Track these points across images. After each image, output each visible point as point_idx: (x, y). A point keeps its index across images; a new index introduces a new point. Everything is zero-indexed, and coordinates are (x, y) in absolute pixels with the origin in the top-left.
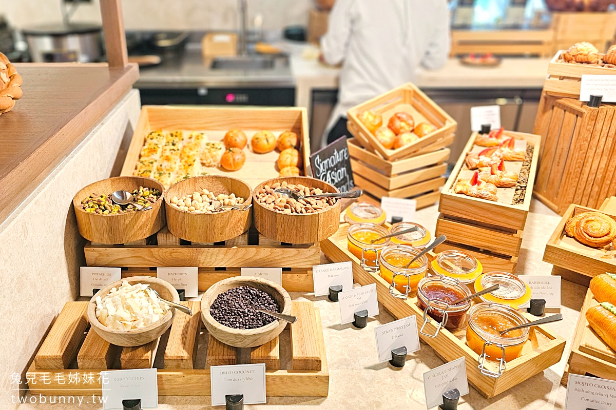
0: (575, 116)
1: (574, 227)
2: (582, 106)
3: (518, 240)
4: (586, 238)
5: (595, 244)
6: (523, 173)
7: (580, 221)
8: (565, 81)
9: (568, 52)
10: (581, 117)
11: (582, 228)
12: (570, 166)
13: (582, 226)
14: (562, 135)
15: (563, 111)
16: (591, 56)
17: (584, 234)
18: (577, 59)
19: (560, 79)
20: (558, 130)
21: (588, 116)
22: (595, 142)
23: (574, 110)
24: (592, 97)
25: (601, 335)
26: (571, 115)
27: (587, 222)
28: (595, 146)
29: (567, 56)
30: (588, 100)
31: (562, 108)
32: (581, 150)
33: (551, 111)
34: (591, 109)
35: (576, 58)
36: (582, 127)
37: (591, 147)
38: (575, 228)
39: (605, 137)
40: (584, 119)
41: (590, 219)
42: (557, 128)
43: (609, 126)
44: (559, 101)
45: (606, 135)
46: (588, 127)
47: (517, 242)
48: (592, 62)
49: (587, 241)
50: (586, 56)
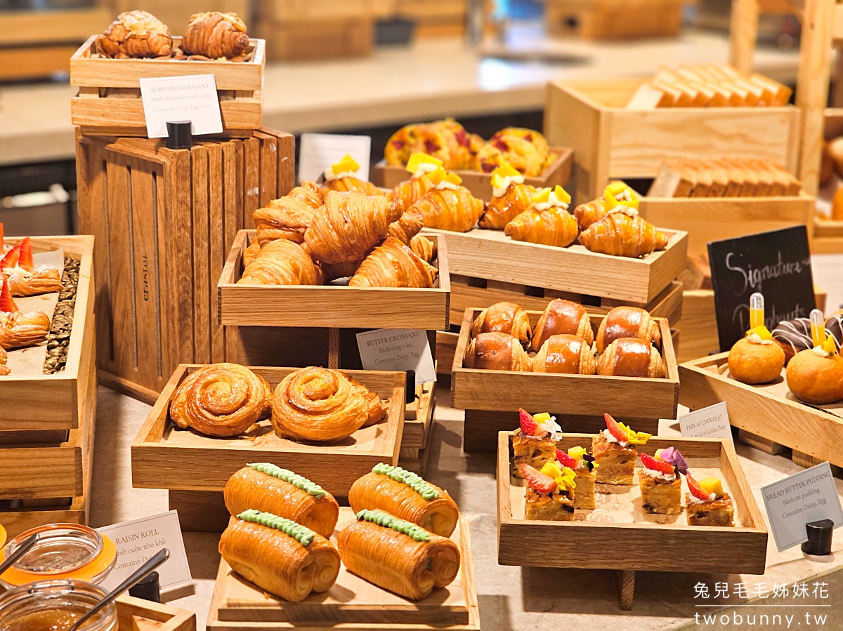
0: (151, 176)
1: (183, 403)
2: (157, 152)
3: (73, 453)
4: (209, 420)
5: (227, 429)
6: (62, 314)
7: (192, 388)
8: (112, 99)
9: (106, 35)
10: (162, 175)
11: (198, 403)
12: (167, 292)
13: (198, 396)
14: (137, 226)
15: (125, 170)
16: (155, 40)
17: (204, 412)
18: (129, 49)
19: (100, 96)
20: (128, 216)
21: (174, 169)
22: (201, 228)
23: (144, 160)
24: (171, 126)
25: (252, 577)
26: (143, 174)
27: (206, 386)
28: (205, 237)
29: (107, 43)
30: (165, 134)
31: (122, 165)
32: (179, 251)
33: (102, 174)
34: (175, 154)
35: (126, 48)
36: (168, 198)
37: (198, 239)
38: (186, 406)
39: (220, 216)
40: (168, 179)
41: (210, 378)
42: (124, 213)
43: (220, 189)
44: (112, 146)
45: (220, 209)
46: (181, 195)
47: (73, 459)
48: (160, 53)
49: (212, 426)
50: (144, 41)
